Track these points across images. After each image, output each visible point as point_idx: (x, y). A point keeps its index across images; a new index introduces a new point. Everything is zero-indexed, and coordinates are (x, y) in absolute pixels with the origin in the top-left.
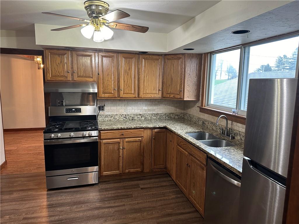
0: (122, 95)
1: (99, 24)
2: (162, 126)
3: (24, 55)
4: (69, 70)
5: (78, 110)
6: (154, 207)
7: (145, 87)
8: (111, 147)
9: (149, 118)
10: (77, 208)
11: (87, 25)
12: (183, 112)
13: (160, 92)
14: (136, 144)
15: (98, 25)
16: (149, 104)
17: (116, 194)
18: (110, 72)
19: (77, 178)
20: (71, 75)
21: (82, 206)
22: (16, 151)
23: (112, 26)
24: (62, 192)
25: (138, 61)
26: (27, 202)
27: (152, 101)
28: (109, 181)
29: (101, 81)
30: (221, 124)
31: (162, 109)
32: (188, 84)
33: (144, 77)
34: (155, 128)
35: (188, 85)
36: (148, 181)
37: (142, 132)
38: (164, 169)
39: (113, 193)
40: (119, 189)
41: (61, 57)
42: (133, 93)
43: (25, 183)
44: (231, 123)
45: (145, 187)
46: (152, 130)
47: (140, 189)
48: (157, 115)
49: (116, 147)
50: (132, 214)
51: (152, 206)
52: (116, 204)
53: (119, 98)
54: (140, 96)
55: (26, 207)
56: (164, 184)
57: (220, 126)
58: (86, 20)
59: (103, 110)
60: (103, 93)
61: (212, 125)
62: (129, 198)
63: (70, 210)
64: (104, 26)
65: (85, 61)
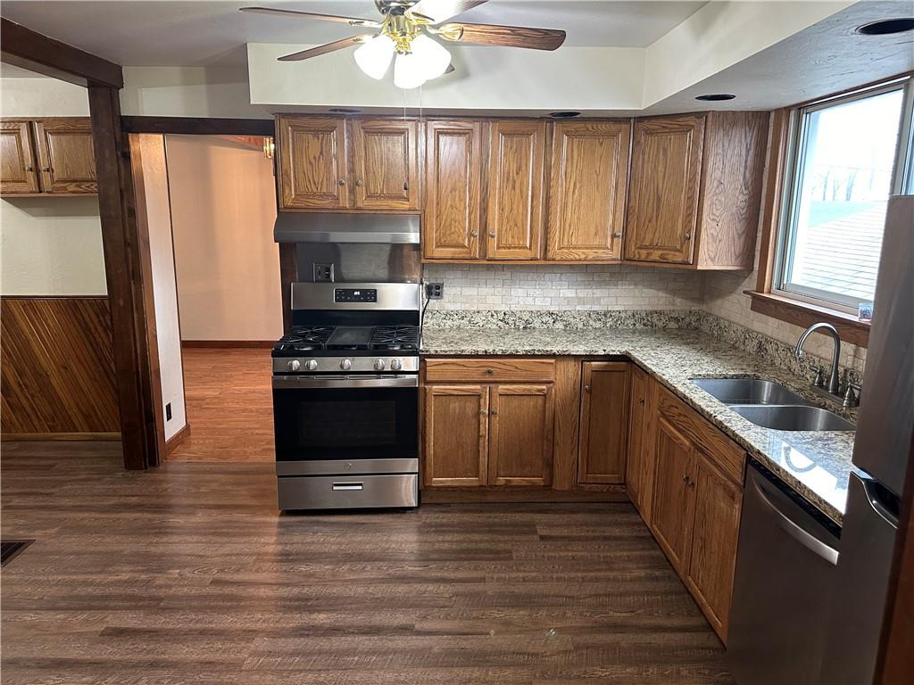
0: (493, 251)
1: (408, 31)
2: (614, 353)
3: (239, 137)
4: (343, 177)
5: (369, 296)
6: (573, 597)
7: (567, 226)
8: (455, 405)
9: (580, 326)
10: (350, 570)
11: (376, 36)
12: (696, 308)
13: (618, 242)
14: (531, 402)
15: (404, 34)
16: (579, 279)
17: (464, 546)
18: (459, 181)
19: (360, 488)
20: (350, 192)
21: (364, 568)
22: (215, 401)
23: (449, 33)
24: (318, 523)
25: (548, 143)
26: (226, 539)
27: (592, 272)
28: (448, 505)
29: (432, 210)
30: (820, 352)
31: (623, 299)
32: (713, 214)
33: (566, 194)
34: (591, 357)
35: (713, 220)
36: (566, 518)
37: (551, 369)
38: (618, 487)
39: (457, 539)
40: (474, 532)
41: (322, 139)
42: (528, 246)
43: (229, 487)
44: (852, 353)
45: (553, 534)
46: (582, 361)
47: (536, 537)
48: (605, 315)
49: (470, 407)
50: (502, 609)
51: (567, 593)
52: (460, 575)
53: (485, 262)
54: (550, 255)
55: (222, 552)
56: (616, 532)
57: (817, 359)
58: (367, 24)
59: (439, 295)
60: (437, 246)
61: (789, 354)
62: (501, 559)
63: (333, 576)
64: (423, 37)
65: (389, 148)
